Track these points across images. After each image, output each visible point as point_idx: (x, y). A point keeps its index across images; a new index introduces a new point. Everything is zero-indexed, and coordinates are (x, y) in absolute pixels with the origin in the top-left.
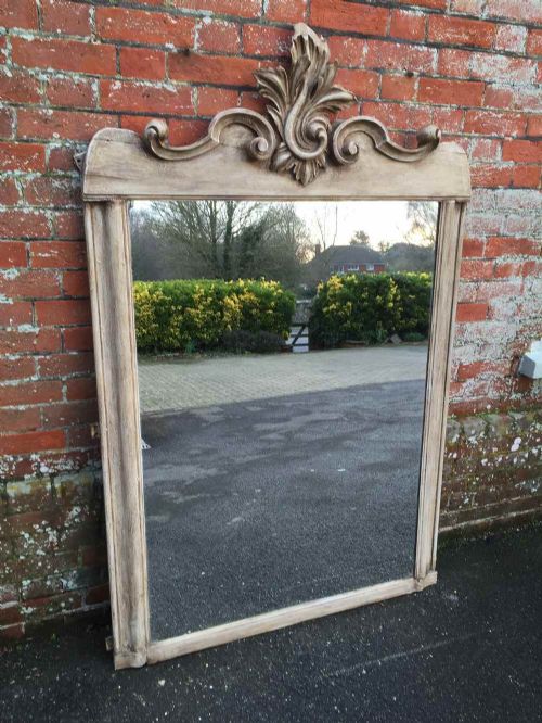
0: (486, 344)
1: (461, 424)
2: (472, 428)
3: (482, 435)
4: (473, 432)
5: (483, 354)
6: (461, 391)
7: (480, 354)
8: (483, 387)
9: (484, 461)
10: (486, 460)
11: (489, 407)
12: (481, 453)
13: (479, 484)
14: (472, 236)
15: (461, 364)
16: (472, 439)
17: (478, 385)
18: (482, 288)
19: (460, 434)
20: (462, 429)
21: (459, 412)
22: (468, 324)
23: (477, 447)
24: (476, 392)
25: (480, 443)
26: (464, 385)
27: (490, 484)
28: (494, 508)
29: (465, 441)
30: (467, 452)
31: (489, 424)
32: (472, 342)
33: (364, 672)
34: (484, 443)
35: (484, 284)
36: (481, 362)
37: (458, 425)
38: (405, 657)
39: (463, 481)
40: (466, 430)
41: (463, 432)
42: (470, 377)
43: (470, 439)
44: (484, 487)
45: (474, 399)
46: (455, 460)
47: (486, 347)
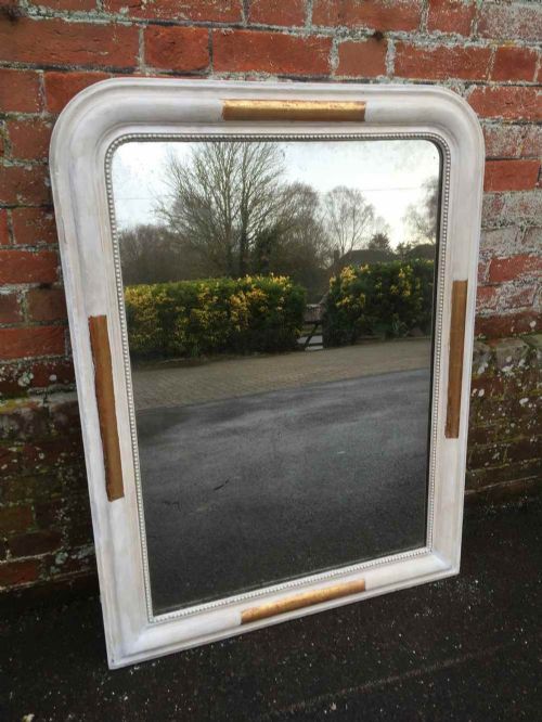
0: (533, 227)
1: (492, 347)
2: (507, 353)
3: (521, 363)
4: (509, 359)
5: (529, 243)
6: (494, 299)
7: (523, 242)
8: (526, 294)
9: (523, 401)
10: (526, 400)
11: (533, 324)
12: (520, 390)
13: (515, 432)
14: (518, 43)
15: (494, 259)
16: (506, 369)
17: (519, 291)
18: (531, 135)
19: (490, 363)
20: (493, 354)
21: (489, 330)
22: (508, 194)
23: (514, 381)
24: (516, 301)
25: (518, 376)
26: (498, 290)
27: (531, 432)
28: (533, 466)
29: (496, 372)
30: (500, 388)
31: (533, 347)
32: (513, 223)
33: (334, 707)
34: (524, 376)
35: (534, 128)
36: (525, 256)
37: (487, 349)
38: (396, 683)
39: (492, 428)
40: (498, 356)
41: (493, 360)
42: (507, 278)
43: (505, 370)
44: (521, 437)
45: (512, 311)
46: (483, 398)
47: (535, 232)
